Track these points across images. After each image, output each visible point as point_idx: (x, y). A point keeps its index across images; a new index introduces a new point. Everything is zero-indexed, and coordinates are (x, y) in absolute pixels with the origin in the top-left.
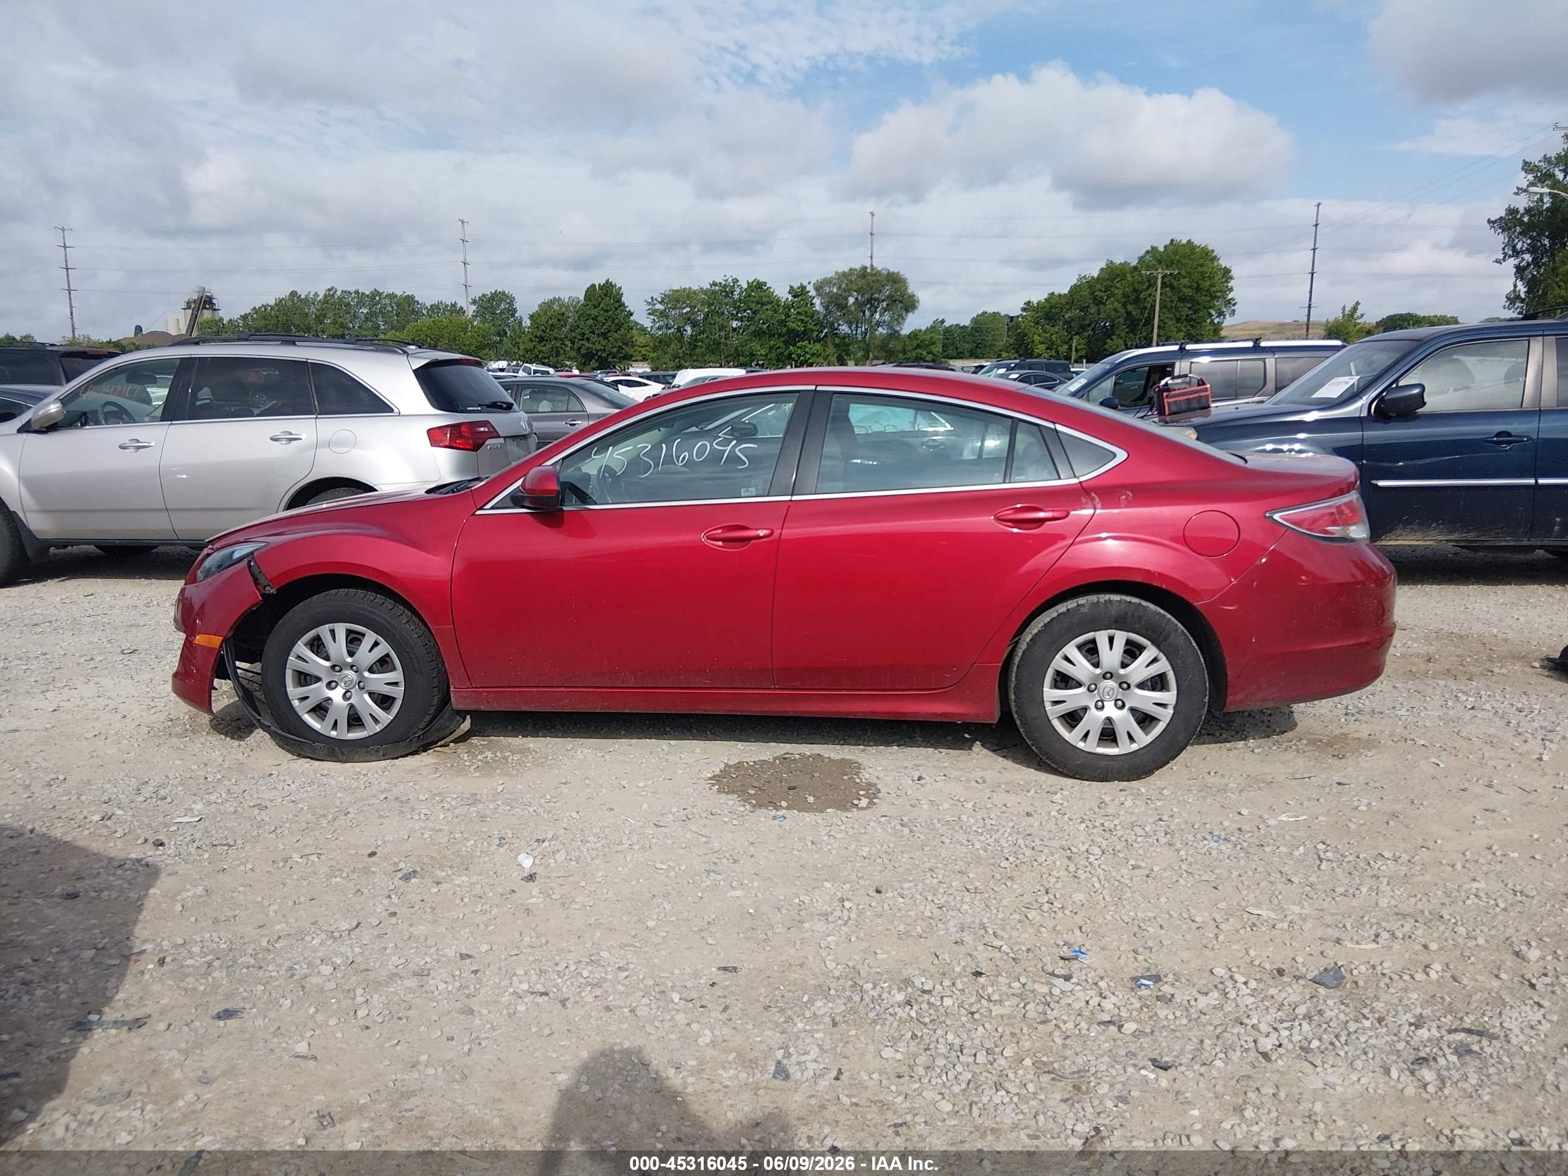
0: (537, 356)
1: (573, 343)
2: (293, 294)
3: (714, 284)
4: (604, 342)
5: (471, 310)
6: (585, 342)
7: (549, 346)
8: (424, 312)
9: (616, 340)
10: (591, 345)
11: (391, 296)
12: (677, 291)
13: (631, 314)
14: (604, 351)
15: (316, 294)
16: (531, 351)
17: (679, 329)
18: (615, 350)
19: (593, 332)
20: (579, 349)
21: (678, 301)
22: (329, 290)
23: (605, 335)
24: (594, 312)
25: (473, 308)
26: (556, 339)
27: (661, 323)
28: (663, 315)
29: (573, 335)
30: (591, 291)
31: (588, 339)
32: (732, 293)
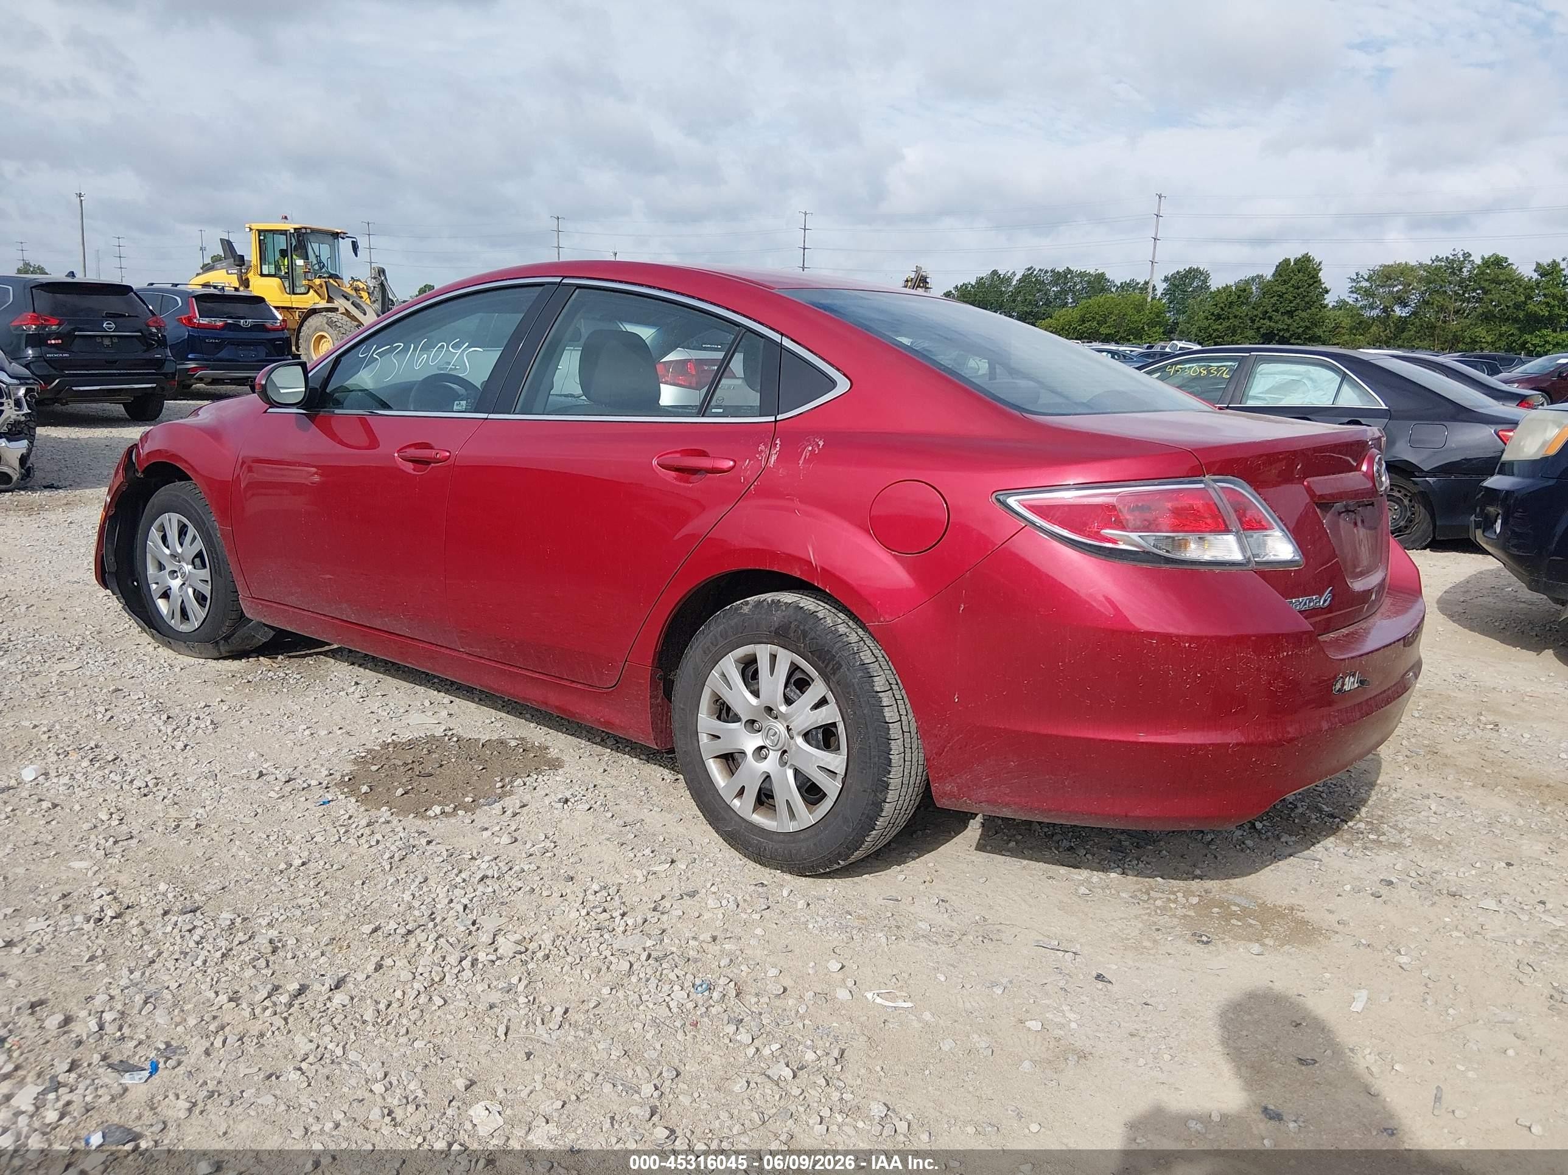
0: (1210, 335)
1: (1253, 321)
2: (995, 273)
3: (1437, 259)
4: (1289, 321)
5: (1161, 287)
6: (1266, 322)
7: (1226, 324)
8: (1113, 290)
9: (1302, 320)
10: (1272, 324)
11: (1082, 275)
12: (1389, 266)
13: (1327, 292)
14: (1288, 330)
15: (1014, 274)
16: (1206, 329)
17: (1385, 310)
18: (1300, 331)
19: (1277, 311)
20: (1258, 328)
21: (1389, 278)
22: (1029, 269)
23: (1290, 314)
24: (1283, 289)
25: (1165, 285)
26: (1235, 317)
27: (1365, 302)
28: (1368, 293)
29: (1255, 313)
30: (1283, 269)
31: (1270, 318)
32: (1460, 270)
